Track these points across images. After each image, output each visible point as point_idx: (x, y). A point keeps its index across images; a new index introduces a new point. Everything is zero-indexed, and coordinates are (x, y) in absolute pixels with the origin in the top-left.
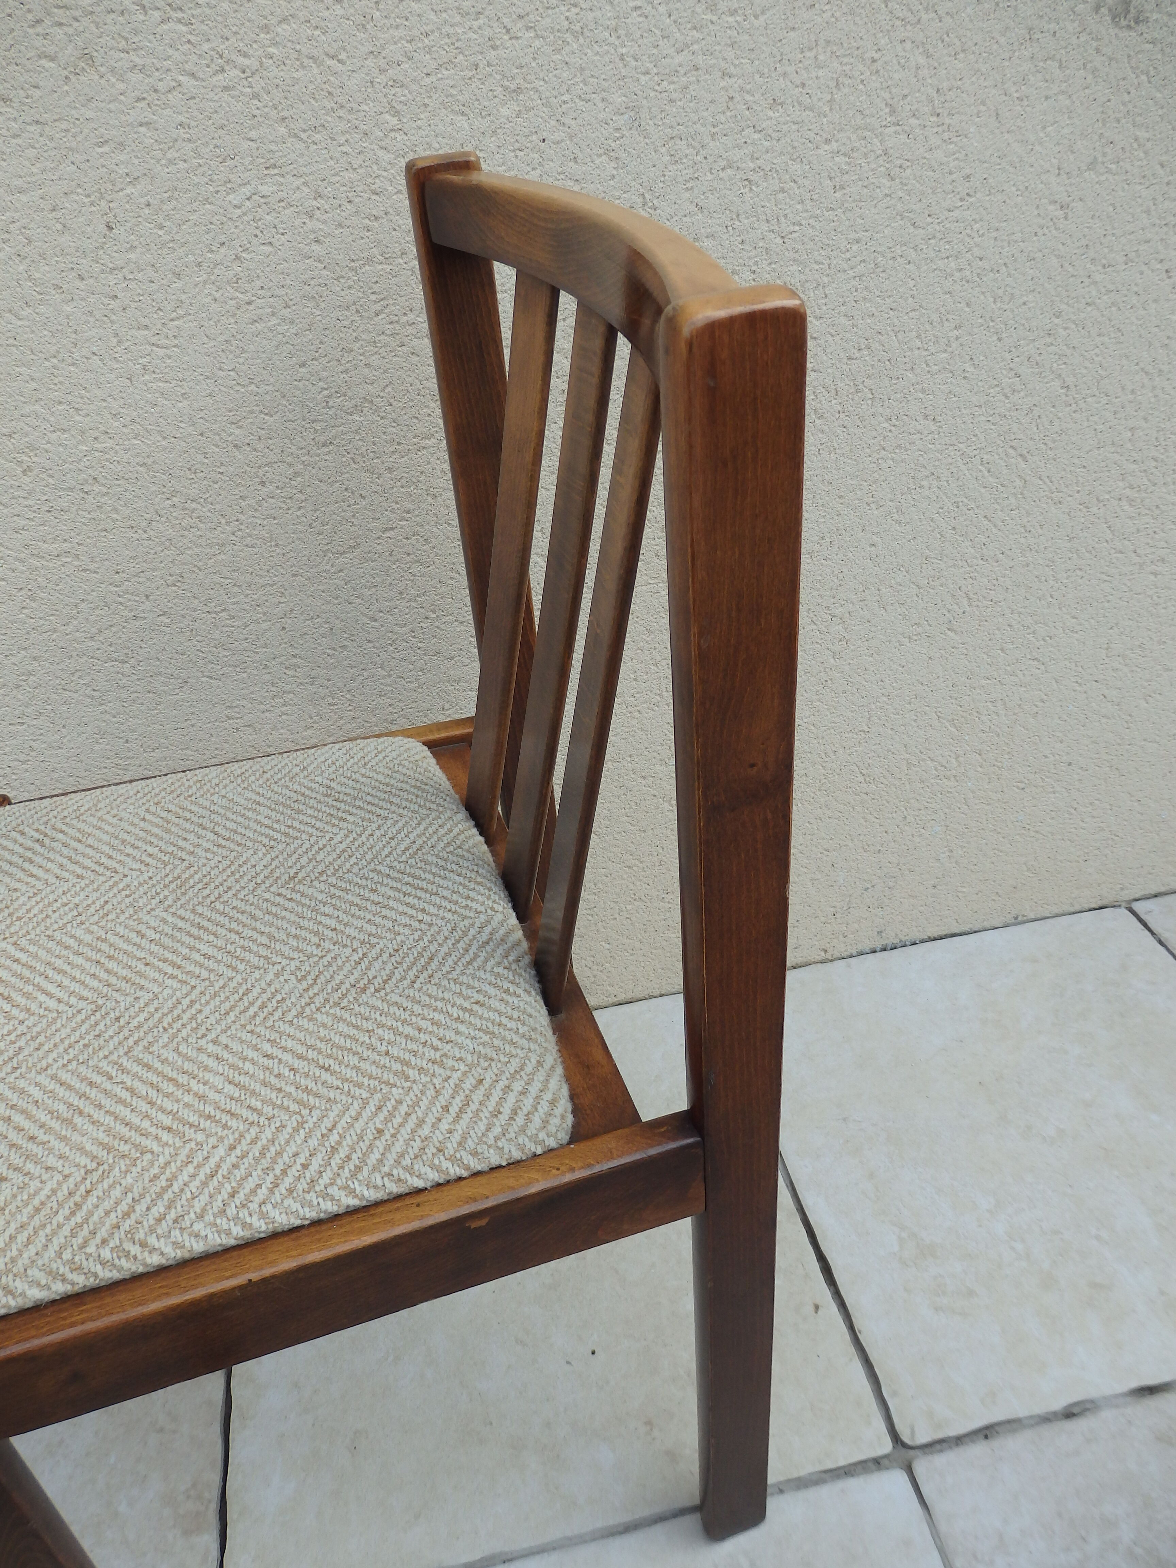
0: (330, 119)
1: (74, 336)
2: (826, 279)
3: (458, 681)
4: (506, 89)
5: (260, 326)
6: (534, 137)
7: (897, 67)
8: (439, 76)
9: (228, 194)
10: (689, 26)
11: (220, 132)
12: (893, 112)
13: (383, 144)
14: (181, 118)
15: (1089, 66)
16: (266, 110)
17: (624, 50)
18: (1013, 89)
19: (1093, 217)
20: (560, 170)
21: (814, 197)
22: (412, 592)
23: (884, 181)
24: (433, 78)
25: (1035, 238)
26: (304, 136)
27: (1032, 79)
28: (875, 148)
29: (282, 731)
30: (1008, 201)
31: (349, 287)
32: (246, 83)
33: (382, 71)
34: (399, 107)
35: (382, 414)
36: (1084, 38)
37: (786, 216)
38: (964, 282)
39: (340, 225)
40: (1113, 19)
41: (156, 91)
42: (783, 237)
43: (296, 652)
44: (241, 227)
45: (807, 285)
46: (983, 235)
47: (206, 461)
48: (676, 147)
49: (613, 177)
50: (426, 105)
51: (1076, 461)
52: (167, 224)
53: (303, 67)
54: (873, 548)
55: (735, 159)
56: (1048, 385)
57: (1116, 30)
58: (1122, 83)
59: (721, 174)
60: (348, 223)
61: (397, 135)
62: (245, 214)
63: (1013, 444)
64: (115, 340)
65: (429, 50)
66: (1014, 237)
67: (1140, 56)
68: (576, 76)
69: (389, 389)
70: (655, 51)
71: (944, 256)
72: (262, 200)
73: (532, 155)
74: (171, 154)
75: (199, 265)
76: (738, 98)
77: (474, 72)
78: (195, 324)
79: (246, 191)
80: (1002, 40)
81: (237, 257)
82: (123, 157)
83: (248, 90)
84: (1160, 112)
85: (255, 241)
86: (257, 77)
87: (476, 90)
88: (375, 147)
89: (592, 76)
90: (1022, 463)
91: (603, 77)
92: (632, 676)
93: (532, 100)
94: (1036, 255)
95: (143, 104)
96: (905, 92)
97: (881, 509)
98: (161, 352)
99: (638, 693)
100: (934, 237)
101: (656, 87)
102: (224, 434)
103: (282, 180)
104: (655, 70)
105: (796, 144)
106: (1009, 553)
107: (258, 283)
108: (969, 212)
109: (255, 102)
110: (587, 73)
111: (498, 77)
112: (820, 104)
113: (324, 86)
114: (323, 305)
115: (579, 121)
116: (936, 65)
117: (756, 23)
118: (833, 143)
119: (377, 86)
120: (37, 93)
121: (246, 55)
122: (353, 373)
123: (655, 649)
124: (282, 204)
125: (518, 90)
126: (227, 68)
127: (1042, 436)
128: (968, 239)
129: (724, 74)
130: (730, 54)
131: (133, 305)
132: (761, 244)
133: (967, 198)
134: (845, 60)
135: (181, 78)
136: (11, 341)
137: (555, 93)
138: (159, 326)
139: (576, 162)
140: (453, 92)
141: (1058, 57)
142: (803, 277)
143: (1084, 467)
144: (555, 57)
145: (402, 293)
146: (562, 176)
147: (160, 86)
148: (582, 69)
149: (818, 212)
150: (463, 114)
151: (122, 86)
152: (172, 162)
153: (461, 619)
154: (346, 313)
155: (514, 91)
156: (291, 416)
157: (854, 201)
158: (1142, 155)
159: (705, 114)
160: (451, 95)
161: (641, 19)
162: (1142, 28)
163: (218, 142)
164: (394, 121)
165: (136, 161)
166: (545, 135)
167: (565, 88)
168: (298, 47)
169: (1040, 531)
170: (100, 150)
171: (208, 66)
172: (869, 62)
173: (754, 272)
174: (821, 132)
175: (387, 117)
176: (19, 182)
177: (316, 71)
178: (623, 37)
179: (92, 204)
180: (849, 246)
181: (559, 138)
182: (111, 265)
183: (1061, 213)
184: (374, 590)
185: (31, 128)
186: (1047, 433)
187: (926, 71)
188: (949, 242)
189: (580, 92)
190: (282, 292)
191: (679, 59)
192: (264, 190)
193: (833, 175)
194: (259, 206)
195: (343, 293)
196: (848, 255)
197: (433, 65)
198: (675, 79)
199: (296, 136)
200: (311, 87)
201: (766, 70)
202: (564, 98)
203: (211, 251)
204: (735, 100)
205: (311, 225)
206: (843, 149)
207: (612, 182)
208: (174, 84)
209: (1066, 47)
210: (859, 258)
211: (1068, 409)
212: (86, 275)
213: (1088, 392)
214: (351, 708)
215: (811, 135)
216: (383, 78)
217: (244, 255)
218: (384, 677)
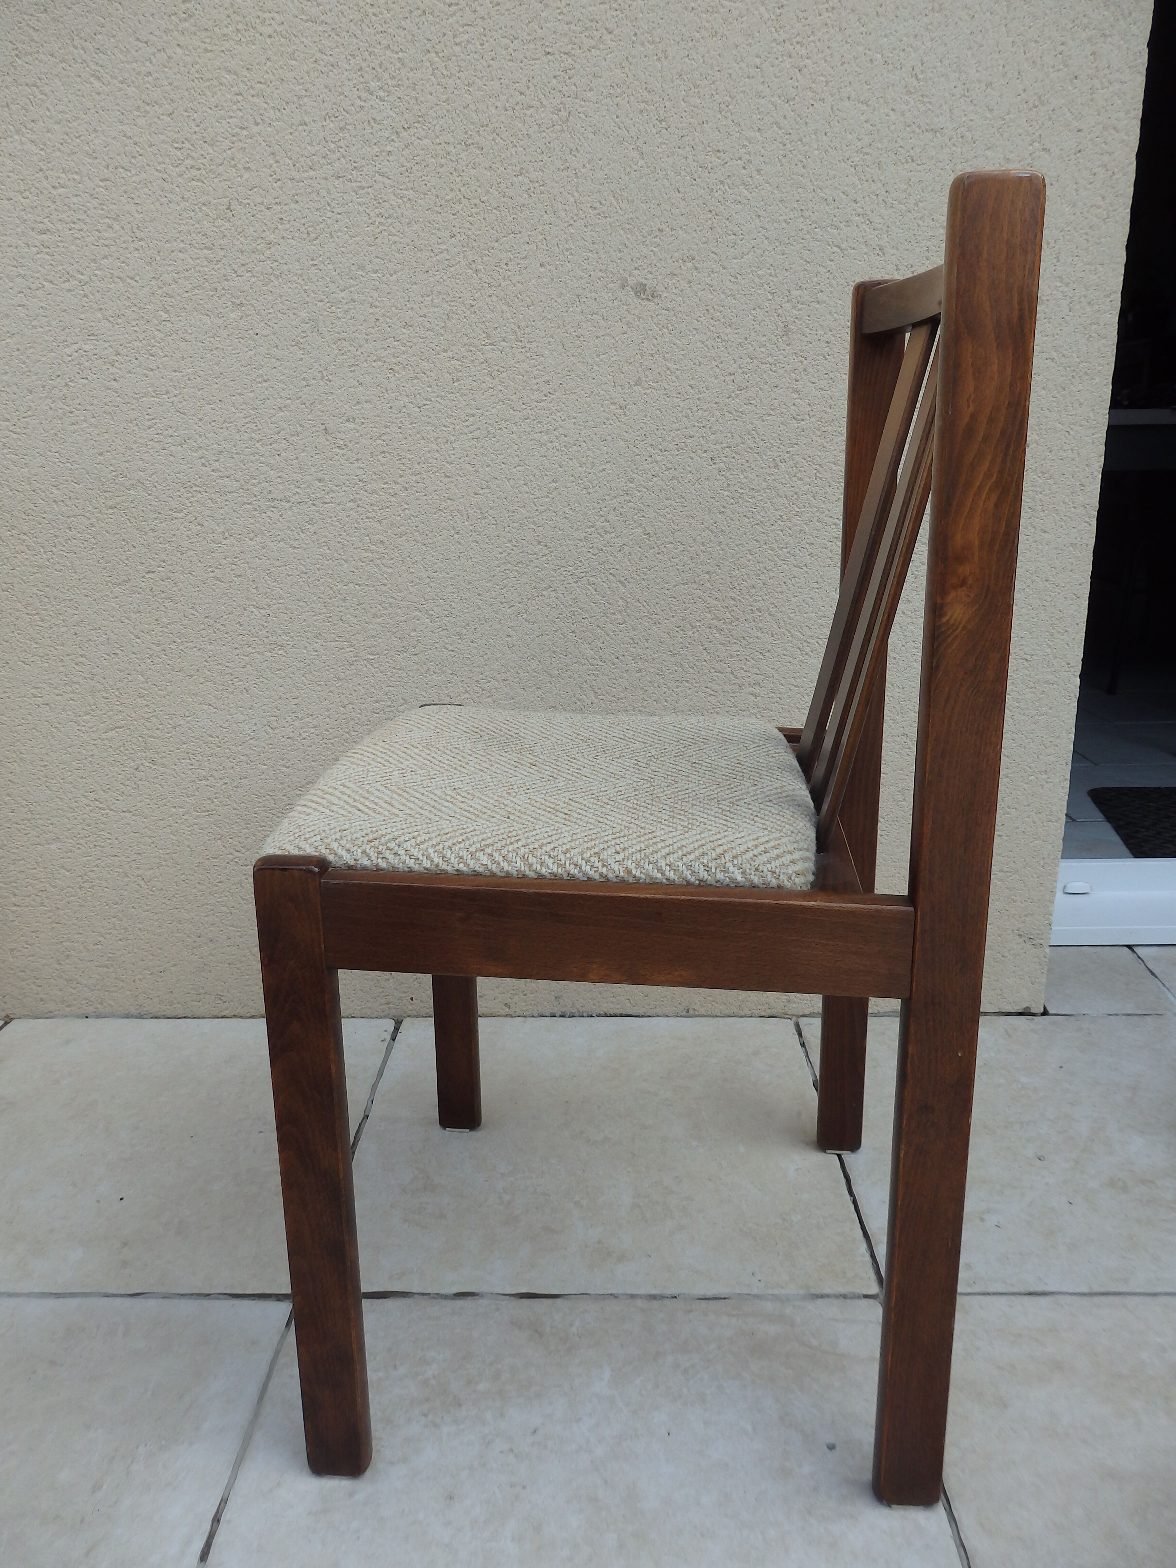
0: (127, 311)
2: (453, 438)
3: (196, 695)
4: (233, 303)
5: (76, 427)
6: (251, 332)
7: (488, 311)
8: (194, 293)
9: (65, 348)
10: (348, 277)
11: (64, 313)
12: (488, 337)
13: (158, 328)
14: (42, 304)
15: (624, 320)
16: (91, 304)
17: (307, 287)
18: (572, 330)
19: (646, 416)
20: (267, 352)
21: (439, 384)
22: (165, 620)
23: (488, 379)
24: (189, 294)
25: (604, 426)
26: (111, 319)
27: (585, 325)
28: (478, 358)
29: (69, 712)
30: (579, 400)
31: (133, 409)
32: (81, 288)
33: (160, 288)
34: (168, 308)
35: (149, 492)
36: (616, 303)
37: (420, 394)
38: (555, 450)
39: (130, 372)
40: (636, 294)
41: (30, 289)
42: (419, 407)
43: (83, 653)
44: (71, 367)
45: (439, 440)
46: (564, 420)
47: (35, 508)
48: (342, 345)
49: (302, 359)
50: (185, 309)
51: (667, 592)
52: (28, 361)
53: (114, 282)
54: (509, 639)
55: (382, 356)
56: (633, 531)
57: (640, 301)
58: (649, 332)
59: (374, 364)
60: (134, 371)
61: (167, 324)
62: (73, 360)
63: (611, 571)
65: (187, 278)
66: (588, 424)
67: (659, 317)
68: (277, 299)
69: (154, 476)
70: (327, 289)
71: (537, 431)
72: (84, 353)
73: (249, 342)
74: (35, 323)
75: (44, 386)
76: (381, 319)
77: (215, 292)
78: (38, 421)
79: (76, 347)
80: (559, 300)
81: (66, 385)
82: (7, 322)
83: (82, 292)
84: (682, 352)
85: (78, 376)
86: (87, 286)
87: (215, 303)
88: (153, 329)
89: (287, 300)
90: (622, 587)
91: (294, 301)
92: (326, 713)
93: (250, 311)
94: (607, 438)
95: (22, 295)
96: (496, 326)
97: (512, 608)
98: (15, 436)
100: (528, 418)
101: (328, 310)
102: (47, 492)
103: (97, 343)
104: (327, 300)
105: (423, 350)
106: (623, 658)
107: (77, 401)
108: (552, 404)
109: (85, 299)
110: (284, 298)
111: (229, 296)
112: (438, 328)
113: (125, 293)
114: (115, 418)
115: (279, 325)
116: (515, 311)
117: (391, 278)
118: (449, 352)
119: (156, 296)
121: (82, 274)
122: (131, 463)
123: (343, 694)
124: (96, 357)
125: (241, 304)
126: (71, 280)
127: (635, 569)
128: (554, 422)
129: (372, 306)
130: (375, 294)
132: (404, 410)
133: (549, 395)
134: (452, 304)
135: (44, 283)
137: (263, 308)
138: (16, 421)
139: (277, 349)
140: (201, 302)
141: (600, 313)
142: (436, 435)
143: (674, 597)
144: (264, 288)
145: (165, 416)
146: (269, 356)
147: (33, 286)
148: (281, 296)
149: (443, 394)
150: (207, 315)
151: (11, 284)
152: (34, 327)
153: (199, 647)
154: (130, 425)
155: (239, 305)
156: (90, 486)
157: (467, 389)
158: (674, 378)
159: (361, 327)
160: (201, 304)
161: (317, 271)
162: (656, 300)
163: (62, 319)
164: (166, 316)
165: (14, 325)
166: (257, 331)
167: (270, 305)
168: (112, 272)
169: (647, 645)
171: (60, 278)
172: (468, 307)
173: (400, 428)
174: (440, 345)
175: (162, 313)
177: (121, 284)
178: (306, 280)
180: (467, 418)
181: (266, 334)
183: (620, 411)
184: (138, 614)
186: (638, 567)
187: (509, 315)
188: (540, 423)
189: (280, 309)
190: (91, 408)
191: (342, 295)
192: (86, 347)
193: (451, 371)
194: (82, 357)
195: (129, 413)
196: (467, 424)
197: (190, 286)
198: (340, 306)
199: (107, 319)
200: (118, 293)
201: (399, 306)
202: (270, 311)
203: (51, 380)
204: (380, 321)
205: (112, 370)
206: (456, 356)
207: (301, 362)
208: (40, 286)
209: (605, 308)
210: (475, 426)
211: (652, 551)
213: (666, 540)
214: (118, 703)
215: (433, 345)
216: (160, 292)
217: (70, 384)
218: (143, 683)
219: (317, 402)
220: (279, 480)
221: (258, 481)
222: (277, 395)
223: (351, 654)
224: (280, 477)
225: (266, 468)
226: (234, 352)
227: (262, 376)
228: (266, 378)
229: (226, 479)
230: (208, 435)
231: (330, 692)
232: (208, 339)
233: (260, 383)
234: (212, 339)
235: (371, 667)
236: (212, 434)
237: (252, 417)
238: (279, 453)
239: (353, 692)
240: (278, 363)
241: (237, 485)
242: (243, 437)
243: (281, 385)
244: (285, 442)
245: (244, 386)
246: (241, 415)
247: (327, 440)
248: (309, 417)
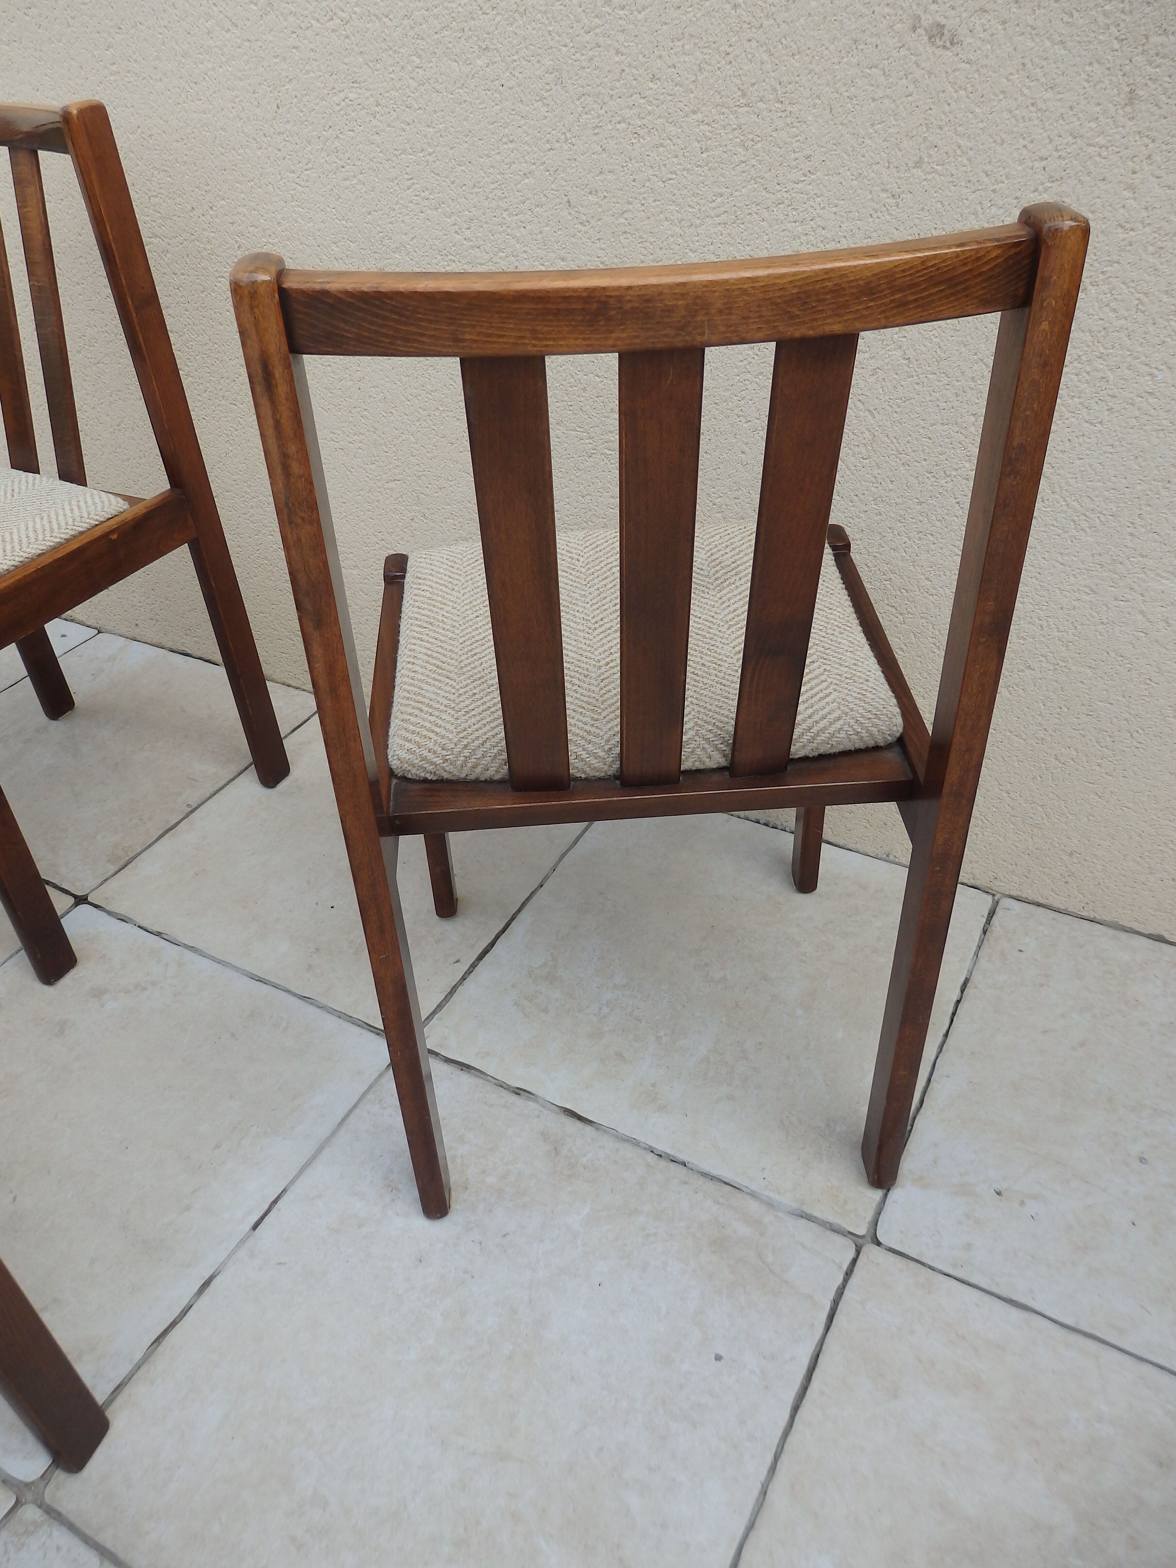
0: (384, 56)
1: (261, 170)
2: (698, 222)
3: (457, 462)
4: (480, 47)
5: (348, 183)
6: (496, 83)
7: (746, 61)
8: (443, 34)
9: (333, 96)
10: (593, 15)
11: (331, 57)
12: (744, 95)
13: (412, 75)
14: (312, 46)
15: (910, 77)
16: (353, 46)
17: (551, 28)
18: (843, 89)
19: (923, 209)
20: (512, 107)
21: (686, 154)
22: (429, 387)
23: (740, 150)
24: (439, 36)
25: (871, 219)
26: (371, 64)
27: (860, 82)
28: (731, 123)
29: (359, 460)
30: (844, 183)
31: (394, 167)
32: (343, 28)
33: (412, 28)
34: (420, 52)
35: (411, 257)
36: (903, 52)
37: (664, 165)
38: (809, 246)
39: (389, 125)
40: (930, 38)
41: (301, 28)
42: (664, 182)
43: (366, 407)
44: (340, 118)
45: (683, 223)
46: (824, 208)
47: (321, 264)
48: (586, 102)
49: (546, 117)
50: (435, 53)
51: (921, 430)
52: (305, 110)
54: (743, 456)
55: (627, 116)
56: (890, 353)
57: (934, 49)
58: (941, 95)
59: (618, 126)
60: (393, 124)
61: (420, 71)
62: (341, 110)
63: (861, 398)
64: (279, 177)
65: (436, 16)
66: (851, 215)
67: (957, 73)
68: (521, 43)
69: (414, 241)
70: (571, 31)
71: (792, 220)
72: (350, 103)
73: (495, 95)
74: (307, 67)
75: (319, 138)
76: (627, 70)
77: (462, 34)
78: (317, 175)
79: (342, 95)
80: (832, 47)
81: (337, 137)
82: (285, 66)
83: (344, 32)
84: (981, 125)
85: (346, 127)
87: (463, 47)
88: (407, 77)
89: (531, 44)
90: (870, 417)
91: (538, 46)
92: (567, 500)
93: (495, 56)
94: (872, 235)
95: (295, 36)
96: (754, 81)
97: (749, 423)
98: (300, 188)
99: (571, 515)
100: (783, 203)
101: (573, 57)
102: (329, 249)
103: (360, 91)
104: (571, 44)
105: (670, 111)
106: (862, 497)
107: (347, 155)
108: (811, 187)
109: (347, 40)
110: (528, 42)
111: (475, 39)
112: (688, 82)
114: (380, 176)
115: (524, 75)
116: (777, 62)
117: (640, 17)
118: (699, 114)
119: (409, 37)
120: (248, 23)
121: (343, 11)
122: (395, 225)
124: (360, 107)
125: (487, 49)
126: (334, 18)
127: (887, 398)
128: (811, 210)
129: (618, 52)
130: (621, 37)
131: (288, 157)
132: (648, 184)
133: (808, 174)
134: (705, 51)
135: (312, 22)
136: (234, 167)
137: (508, 53)
138: (300, 173)
140: (450, 46)
141: (881, 66)
142: (680, 216)
143: (930, 438)
144: (508, 29)
145: (422, 176)
146: (514, 112)
147: (303, 25)
148: (525, 39)
149: (689, 166)
150: (456, 61)
151: (285, 24)
152: (307, 72)
153: (458, 417)
154: (392, 184)
155: (485, 49)
156: (363, 247)
157: (716, 162)
158: (965, 161)
159: (606, 80)
160: (450, 49)
161: (561, 7)
162: (957, 49)
163: (329, 63)
164: (418, 61)
165: (291, 69)
166: (503, 82)
167: (514, 50)
168: (369, 9)
169: (891, 486)
170: (275, 60)
171: (325, 16)
172: (723, 55)
173: (643, 205)
174: (690, 105)
175: (414, 58)
176: (239, 74)
177: (377, 24)
178: (551, 19)
179: (271, 92)
180: (714, 198)
181: (511, 86)
182: (278, 130)
183: (892, 201)
184: (408, 378)
185: (245, 43)
186: (892, 397)
187: (769, 66)
188: (795, 209)
189: (524, 55)
190: (359, 163)
191: (587, 37)
192: (352, 96)
193: (699, 139)
194: (349, 106)
195: (390, 170)
196: (713, 205)
197: (439, 27)
198: (585, 52)
199: (367, 64)
201: (647, 52)
202: (514, 58)
203: (325, 131)
204: (626, 72)
205: (375, 122)
206: (706, 120)
207: (545, 121)
208: (309, 25)
209: (888, 59)
210: (723, 209)
211: (910, 380)
212: (267, 134)
213: (929, 369)
214: (395, 458)
215: (681, 105)
216: (411, 33)
217: (340, 136)
218: (414, 443)
219: (560, 169)
220: (525, 255)
221: (505, 254)
222: (522, 159)
223: (590, 446)
224: (525, 252)
225: (513, 242)
226: (481, 106)
227: (507, 135)
228: (511, 138)
229: (477, 250)
230: (459, 200)
231: (570, 480)
232: (457, 90)
233: (506, 143)
234: (461, 90)
235: (608, 462)
236: (463, 199)
237: (499, 183)
238: (524, 225)
239: (591, 484)
240: (523, 122)
241: (486, 257)
242: (491, 205)
243: (526, 147)
244: (529, 213)
245: (492, 147)
246: (489, 180)
247: (570, 214)
248: (553, 186)
